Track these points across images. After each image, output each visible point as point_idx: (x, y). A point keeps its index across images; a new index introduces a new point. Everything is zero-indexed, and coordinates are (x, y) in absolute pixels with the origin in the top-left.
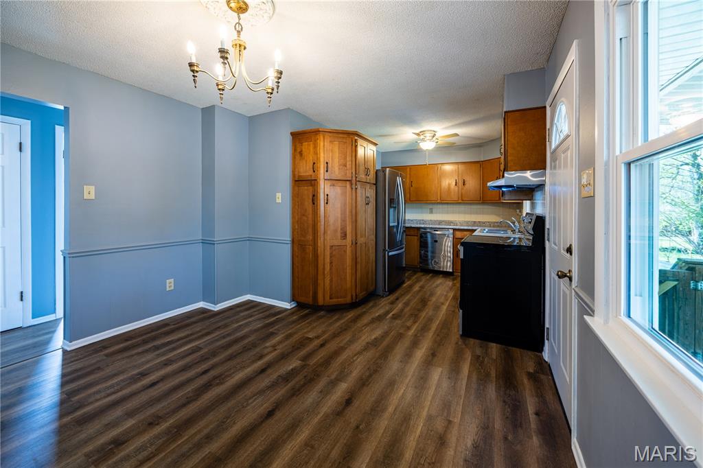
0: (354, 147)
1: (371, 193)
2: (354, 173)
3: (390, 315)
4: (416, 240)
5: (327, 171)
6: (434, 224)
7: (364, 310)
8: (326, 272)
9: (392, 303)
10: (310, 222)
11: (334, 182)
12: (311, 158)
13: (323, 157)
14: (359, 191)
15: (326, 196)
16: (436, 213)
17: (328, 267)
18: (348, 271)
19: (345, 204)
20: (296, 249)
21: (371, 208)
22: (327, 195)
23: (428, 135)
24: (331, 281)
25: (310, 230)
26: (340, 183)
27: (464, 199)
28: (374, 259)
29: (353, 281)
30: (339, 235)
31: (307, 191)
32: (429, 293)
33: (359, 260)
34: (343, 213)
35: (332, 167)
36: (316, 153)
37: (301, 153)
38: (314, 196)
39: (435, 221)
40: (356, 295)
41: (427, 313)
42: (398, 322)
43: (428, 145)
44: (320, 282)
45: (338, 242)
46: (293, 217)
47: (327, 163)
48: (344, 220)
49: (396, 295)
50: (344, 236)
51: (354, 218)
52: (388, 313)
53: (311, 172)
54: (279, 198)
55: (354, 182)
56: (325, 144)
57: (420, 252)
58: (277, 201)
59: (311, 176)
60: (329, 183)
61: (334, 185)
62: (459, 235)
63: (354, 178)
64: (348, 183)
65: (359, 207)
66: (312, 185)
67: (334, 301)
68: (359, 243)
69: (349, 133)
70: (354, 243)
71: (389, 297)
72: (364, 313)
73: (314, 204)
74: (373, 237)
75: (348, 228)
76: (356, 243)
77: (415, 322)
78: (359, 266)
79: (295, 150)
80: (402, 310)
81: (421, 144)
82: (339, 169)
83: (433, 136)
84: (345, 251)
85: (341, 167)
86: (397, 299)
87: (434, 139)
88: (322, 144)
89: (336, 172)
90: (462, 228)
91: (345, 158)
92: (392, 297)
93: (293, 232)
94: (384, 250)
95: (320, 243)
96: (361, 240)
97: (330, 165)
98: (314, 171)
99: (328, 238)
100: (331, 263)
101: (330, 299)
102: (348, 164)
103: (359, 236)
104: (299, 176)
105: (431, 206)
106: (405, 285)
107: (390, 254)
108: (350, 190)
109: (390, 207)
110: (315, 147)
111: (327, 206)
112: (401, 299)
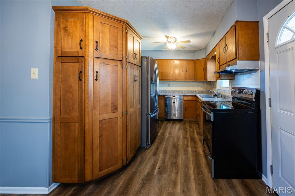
0: (124, 33)
1: (138, 73)
2: (124, 55)
3: (157, 170)
4: (162, 103)
5: (97, 49)
6: (171, 93)
7: (134, 170)
8: (95, 147)
9: (155, 154)
10: (77, 98)
11: (105, 60)
12: (78, 35)
13: (92, 36)
14: (129, 70)
15: (95, 74)
16: (172, 87)
17: (97, 142)
18: (119, 139)
19: (116, 81)
20: (58, 127)
21: (138, 84)
22: (97, 72)
23: (172, 40)
24: (101, 154)
25: (76, 106)
26: (111, 62)
27: (187, 79)
28: (140, 122)
29: (124, 147)
30: (110, 109)
31: (73, 68)
32: (176, 138)
33: (129, 128)
34: (114, 89)
35: (102, 46)
36: (84, 31)
37: (66, 29)
38: (81, 72)
39: (172, 91)
40: (126, 158)
41: (182, 159)
42: (165, 176)
43: (172, 46)
44: (88, 158)
45: (108, 115)
46: (55, 94)
47: (97, 42)
48: (115, 95)
49: (156, 144)
50: (115, 109)
51: (124, 93)
52: (154, 166)
53: (78, 49)
54: (35, 74)
55: (124, 62)
56: (95, 23)
57: (165, 110)
58: (33, 77)
59: (78, 52)
60: (98, 61)
61: (104, 64)
62: (186, 98)
63: (124, 59)
64: (119, 62)
65: (129, 83)
66: (78, 62)
67: (105, 172)
68: (129, 113)
69: (119, 20)
70: (124, 114)
71: (151, 148)
72: (135, 173)
73: (80, 80)
74: (139, 106)
75: (118, 102)
76: (126, 114)
77: (177, 173)
78: (129, 133)
79: (58, 25)
80: (164, 161)
81: (168, 45)
82: (110, 49)
83: (175, 41)
84: (116, 123)
85: (112, 48)
86: (157, 149)
87: (176, 42)
88: (91, 23)
89: (107, 51)
90: (188, 94)
91: (116, 41)
92: (153, 148)
93: (54, 110)
94: (148, 114)
95: (88, 119)
96: (131, 110)
97: (100, 45)
98: (81, 48)
99: (97, 112)
100: (101, 137)
101: (100, 171)
102: (119, 46)
103: (129, 107)
104: (62, 52)
105: (169, 83)
106: (159, 134)
107: (152, 116)
108: (121, 69)
109: (151, 83)
110: (84, 25)
111: (96, 82)
112: (160, 148)
